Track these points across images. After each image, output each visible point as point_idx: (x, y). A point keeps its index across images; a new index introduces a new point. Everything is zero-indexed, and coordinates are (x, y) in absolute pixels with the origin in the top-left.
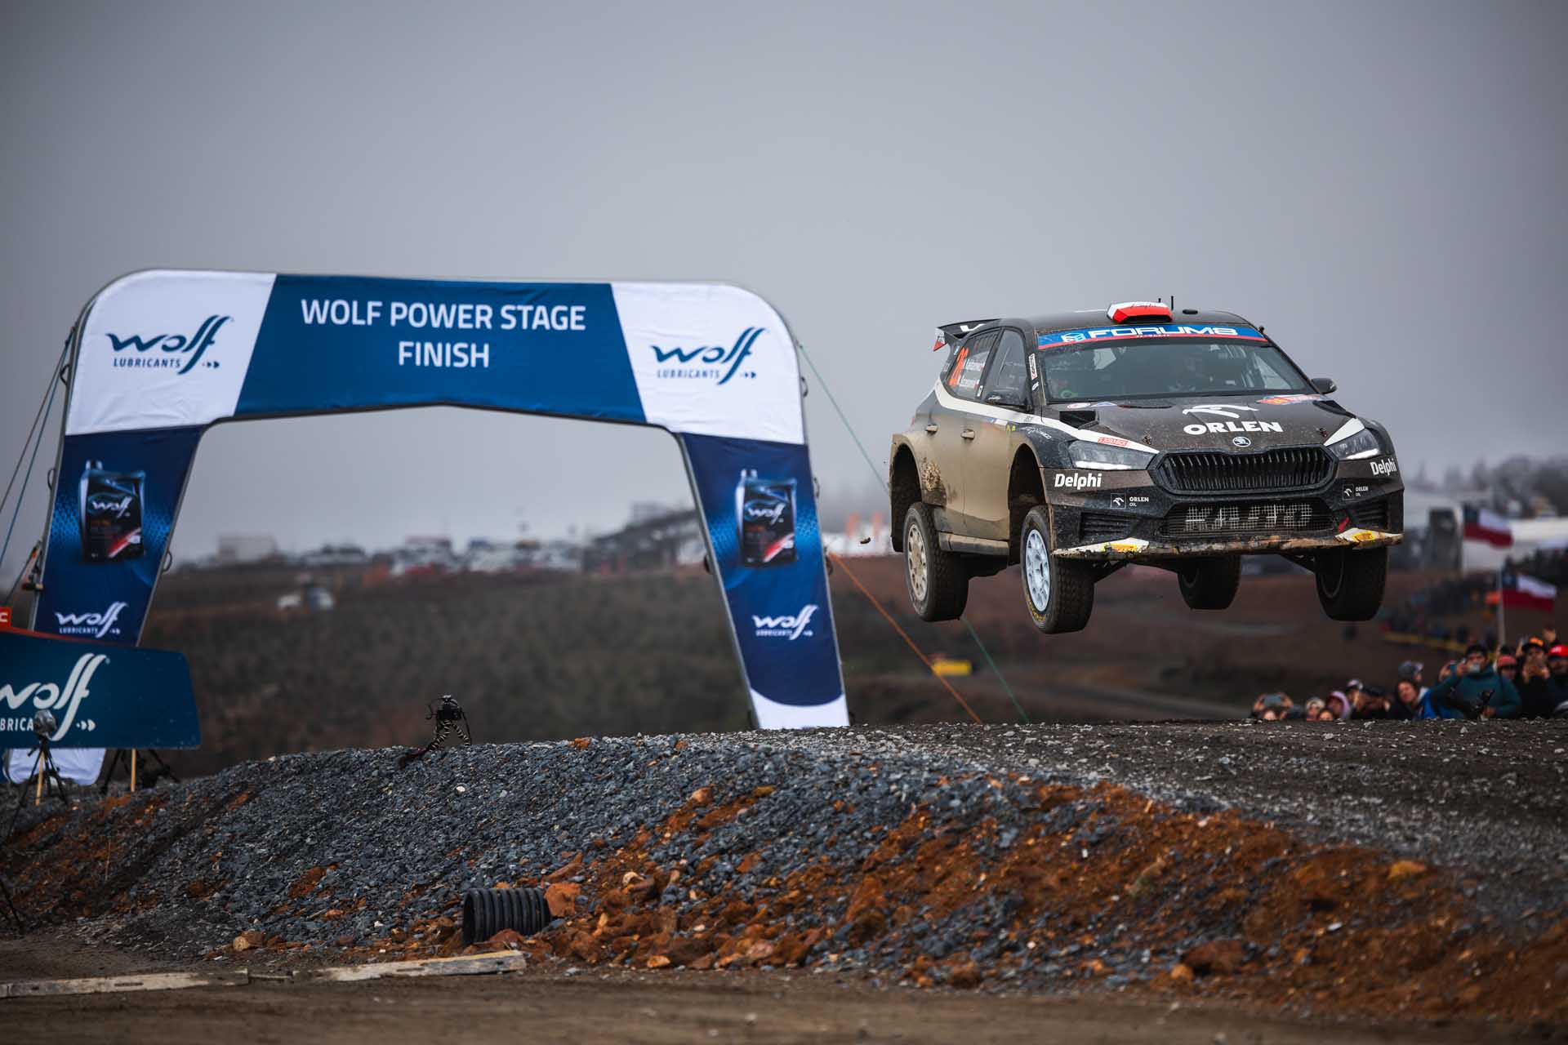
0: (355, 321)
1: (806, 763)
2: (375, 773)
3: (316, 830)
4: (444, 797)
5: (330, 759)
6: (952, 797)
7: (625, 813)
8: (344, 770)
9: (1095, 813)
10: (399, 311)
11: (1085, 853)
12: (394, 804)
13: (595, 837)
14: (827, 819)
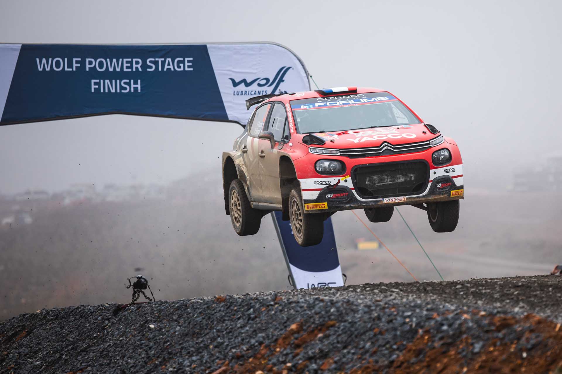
0: (66, 69)
1: (355, 307)
2: (100, 318)
3: (68, 351)
4: (142, 331)
5: (72, 311)
6: (443, 325)
7: (251, 337)
8: (81, 317)
9: (527, 332)
10: (91, 63)
11: (525, 355)
12: (113, 335)
13: (235, 352)
14: (370, 339)
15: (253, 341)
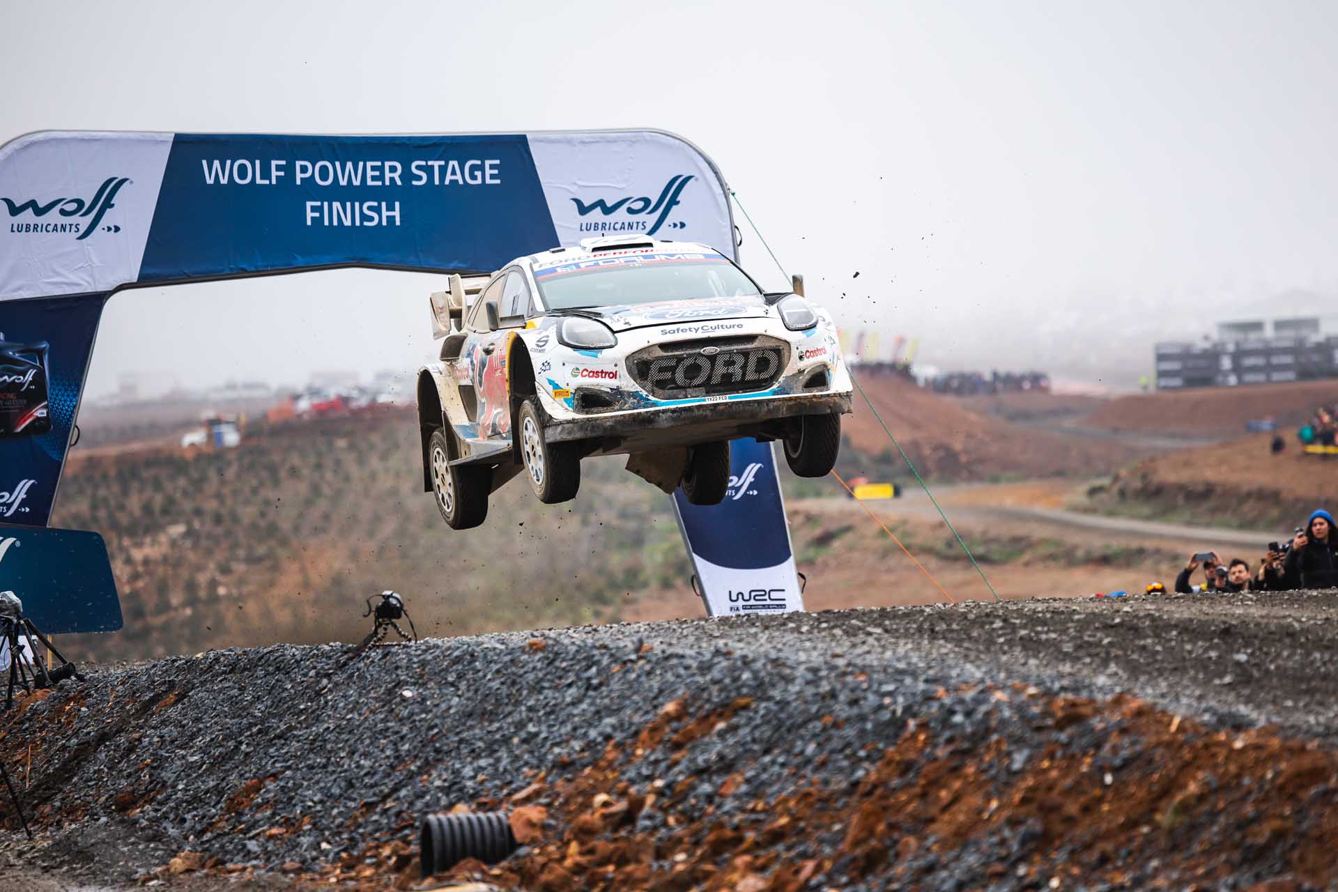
0: (259, 181)
1: (788, 671)
2: (312, 673)
3: (251, 735)
4: (390, 701)
5: (262, 657)
6: (954, 713)
7: (590, 725)
8: (278, 669)
9: (1115, 734)
10: (304, 169)
11: (1108, 779)
12: (334, 708)
13: (559, 753)
14: (815, 736)
15: (593, 733)
